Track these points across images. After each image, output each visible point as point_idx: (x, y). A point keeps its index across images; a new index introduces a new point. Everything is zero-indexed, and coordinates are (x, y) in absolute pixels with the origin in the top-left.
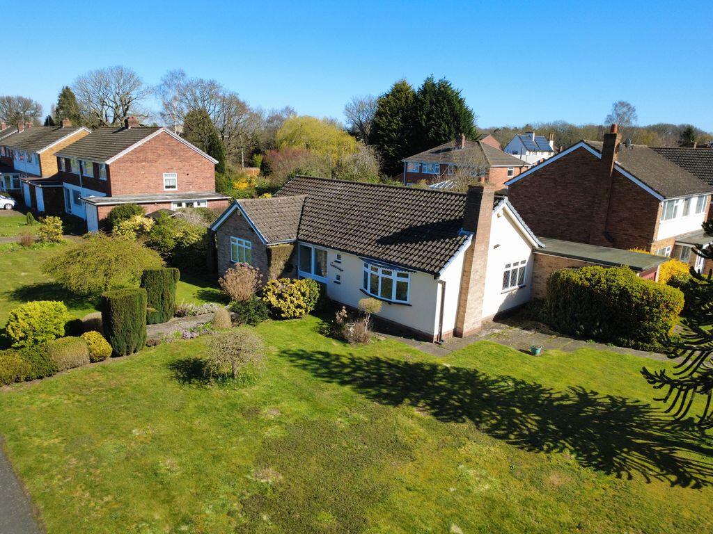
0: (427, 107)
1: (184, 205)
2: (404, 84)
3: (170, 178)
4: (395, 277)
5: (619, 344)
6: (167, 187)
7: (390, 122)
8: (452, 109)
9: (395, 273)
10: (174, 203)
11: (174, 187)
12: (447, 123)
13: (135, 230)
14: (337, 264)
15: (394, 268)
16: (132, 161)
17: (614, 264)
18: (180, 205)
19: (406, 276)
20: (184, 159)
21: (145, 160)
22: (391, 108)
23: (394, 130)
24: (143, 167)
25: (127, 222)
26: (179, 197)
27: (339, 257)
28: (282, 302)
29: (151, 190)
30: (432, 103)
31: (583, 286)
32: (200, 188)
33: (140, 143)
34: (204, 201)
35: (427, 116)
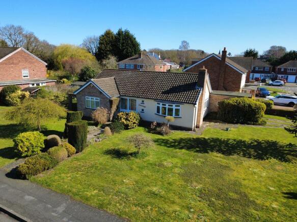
0: (121, 41)
1: (35, 85)
2: (109, 31)
3: (25, 72)
4: (174, 107)
5: (248, 124)
6: (24, 77)
7: (106, 47)
8: (132, 42)
9: (174, 105)
10: (31, 84)
11: (27, 76)
12: (130, 47)
13: (19, 98)
14: (143, 105)
15: (174, 103)
16: (6, 64)
17: (242, 97)
18: (33, 85)
19: (179, 106)
20: (31, 63)
21: (13, 63)
22: (106, 41)
23: (108, 51)
24: (12, 67)
25: (13, 94)
26: (31, 81)
27: (143, 101)
28: (128, 122)
29: (17, 79)
30: (123, 40)
31: (235, 105)
32: (40, 77)
33: (10, 55)
34: (44, 83)
35: (122, 44)
